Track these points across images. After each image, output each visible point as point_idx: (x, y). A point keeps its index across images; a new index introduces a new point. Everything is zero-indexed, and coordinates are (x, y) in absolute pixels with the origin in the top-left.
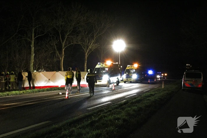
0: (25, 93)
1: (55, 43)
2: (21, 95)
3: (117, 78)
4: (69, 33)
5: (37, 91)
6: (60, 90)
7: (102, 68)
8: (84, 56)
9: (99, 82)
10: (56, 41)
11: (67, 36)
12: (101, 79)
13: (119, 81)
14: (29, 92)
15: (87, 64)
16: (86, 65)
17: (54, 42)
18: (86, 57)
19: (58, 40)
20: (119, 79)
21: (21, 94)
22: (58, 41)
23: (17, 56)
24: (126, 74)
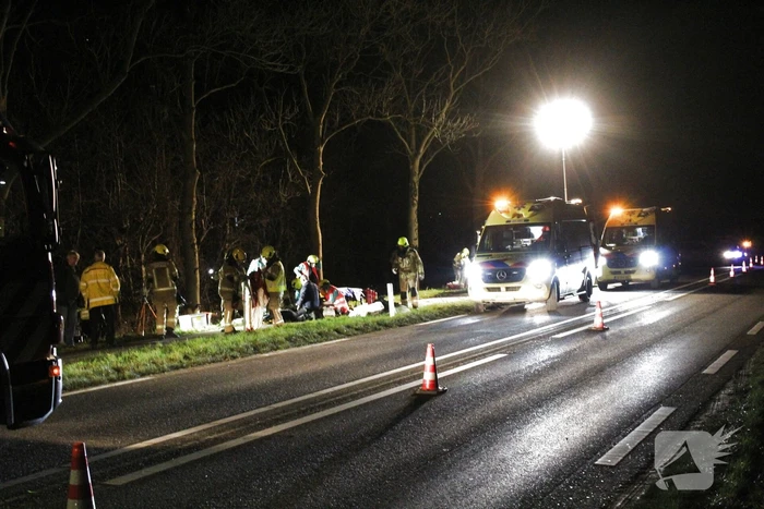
0: (194, 359)
1: (283, 119)
2: (182, 371)
3: (584, 271)
4: (343, 76)
5: (247, 347)
6: (349, 336)
7: (516, 226)
8: (409, 174)
9: (507, 289)
10: (287, 110)
11: (336, 87)
12: (518, 278)
13: (590, 282)
14: (213, 355)
15: (418, 210)
16: (414, 216)
17: (277, 116)
18: (416, 179)
19: (293, 107)
20: (589, 275)
21: (177, 368)
22: (297, 110)
23: (121, 181)
24: (609, 248)
